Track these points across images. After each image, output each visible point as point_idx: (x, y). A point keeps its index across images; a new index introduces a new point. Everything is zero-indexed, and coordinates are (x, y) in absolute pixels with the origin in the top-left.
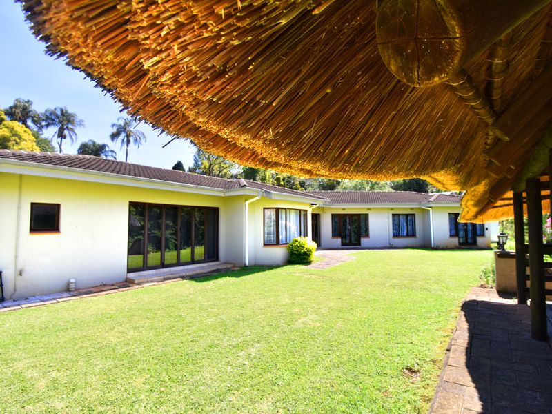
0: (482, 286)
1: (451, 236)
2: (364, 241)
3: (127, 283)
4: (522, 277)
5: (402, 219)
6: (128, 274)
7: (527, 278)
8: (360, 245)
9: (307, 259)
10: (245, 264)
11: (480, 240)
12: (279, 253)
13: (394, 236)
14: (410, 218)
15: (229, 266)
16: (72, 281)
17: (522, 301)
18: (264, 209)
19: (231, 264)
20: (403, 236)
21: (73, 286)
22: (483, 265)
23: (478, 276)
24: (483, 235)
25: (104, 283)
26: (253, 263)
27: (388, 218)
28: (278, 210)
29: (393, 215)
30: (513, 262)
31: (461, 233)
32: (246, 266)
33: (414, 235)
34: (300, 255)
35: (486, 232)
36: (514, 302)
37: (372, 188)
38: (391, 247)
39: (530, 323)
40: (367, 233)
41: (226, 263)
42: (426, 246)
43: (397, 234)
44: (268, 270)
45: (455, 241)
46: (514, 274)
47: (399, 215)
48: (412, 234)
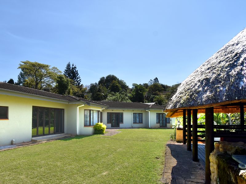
0: (171, 140)
1: (157, 123)
2: (121, 125)
3: (33, 142)
4: (184, 135)
5: (137, 115)
6: (33, 138)
7: (186, 136)
8: (119, 127)
9: (103, 132)
10: (77, 134)
11: (168, 125)
12: (90, 129)
13: (134, 123)
14: (140, 115)
15: (70, 135)
16: (14, 140)
17: (185, 143)
18: (85, 110)
19: (70, 134)
20: (137, 123)
21: (14, 142)
22: (170, 134)
23: (169, 137)
24: (169, 123)
25: (24, 141)
26: (80, 134)
27: (132, 114)
28: (90, 110)
29: (134, 113)
30: (182, 131)
31: (161, 122)
32: (77, 135)
33: (142, 122)
34: (99, 130)
35: (171, 121)
36: (182, 144)
37: (122, 100)
38: (132, 128)
39: (187, 148)
40: (122, 122)
41: (67, 134)
42: (147, 127)
43: (135, 122)
44: (86, 137)
45: (159, 125)
46: (182, 135)
47: (136, 113)
48: (141, 122)
